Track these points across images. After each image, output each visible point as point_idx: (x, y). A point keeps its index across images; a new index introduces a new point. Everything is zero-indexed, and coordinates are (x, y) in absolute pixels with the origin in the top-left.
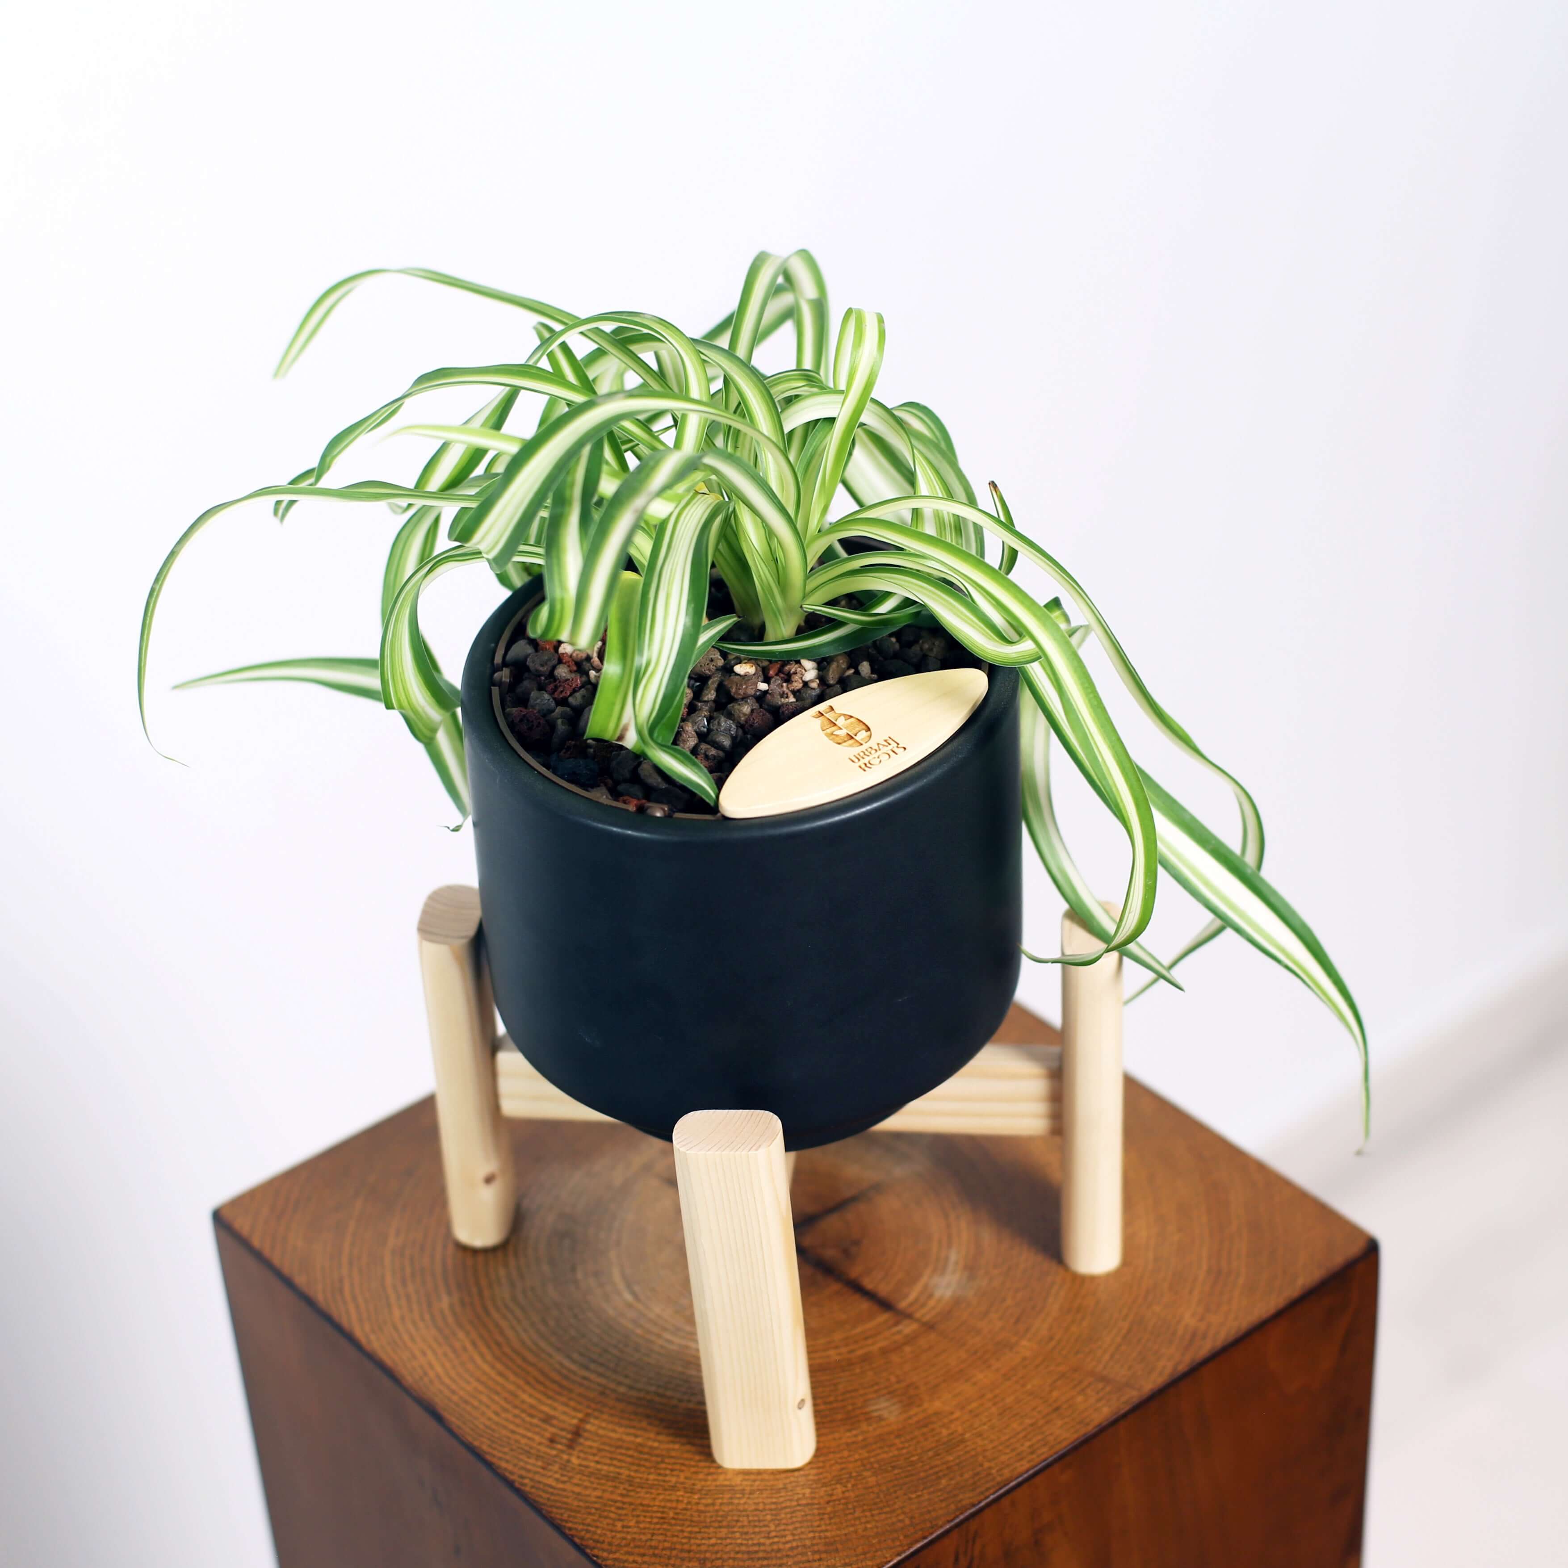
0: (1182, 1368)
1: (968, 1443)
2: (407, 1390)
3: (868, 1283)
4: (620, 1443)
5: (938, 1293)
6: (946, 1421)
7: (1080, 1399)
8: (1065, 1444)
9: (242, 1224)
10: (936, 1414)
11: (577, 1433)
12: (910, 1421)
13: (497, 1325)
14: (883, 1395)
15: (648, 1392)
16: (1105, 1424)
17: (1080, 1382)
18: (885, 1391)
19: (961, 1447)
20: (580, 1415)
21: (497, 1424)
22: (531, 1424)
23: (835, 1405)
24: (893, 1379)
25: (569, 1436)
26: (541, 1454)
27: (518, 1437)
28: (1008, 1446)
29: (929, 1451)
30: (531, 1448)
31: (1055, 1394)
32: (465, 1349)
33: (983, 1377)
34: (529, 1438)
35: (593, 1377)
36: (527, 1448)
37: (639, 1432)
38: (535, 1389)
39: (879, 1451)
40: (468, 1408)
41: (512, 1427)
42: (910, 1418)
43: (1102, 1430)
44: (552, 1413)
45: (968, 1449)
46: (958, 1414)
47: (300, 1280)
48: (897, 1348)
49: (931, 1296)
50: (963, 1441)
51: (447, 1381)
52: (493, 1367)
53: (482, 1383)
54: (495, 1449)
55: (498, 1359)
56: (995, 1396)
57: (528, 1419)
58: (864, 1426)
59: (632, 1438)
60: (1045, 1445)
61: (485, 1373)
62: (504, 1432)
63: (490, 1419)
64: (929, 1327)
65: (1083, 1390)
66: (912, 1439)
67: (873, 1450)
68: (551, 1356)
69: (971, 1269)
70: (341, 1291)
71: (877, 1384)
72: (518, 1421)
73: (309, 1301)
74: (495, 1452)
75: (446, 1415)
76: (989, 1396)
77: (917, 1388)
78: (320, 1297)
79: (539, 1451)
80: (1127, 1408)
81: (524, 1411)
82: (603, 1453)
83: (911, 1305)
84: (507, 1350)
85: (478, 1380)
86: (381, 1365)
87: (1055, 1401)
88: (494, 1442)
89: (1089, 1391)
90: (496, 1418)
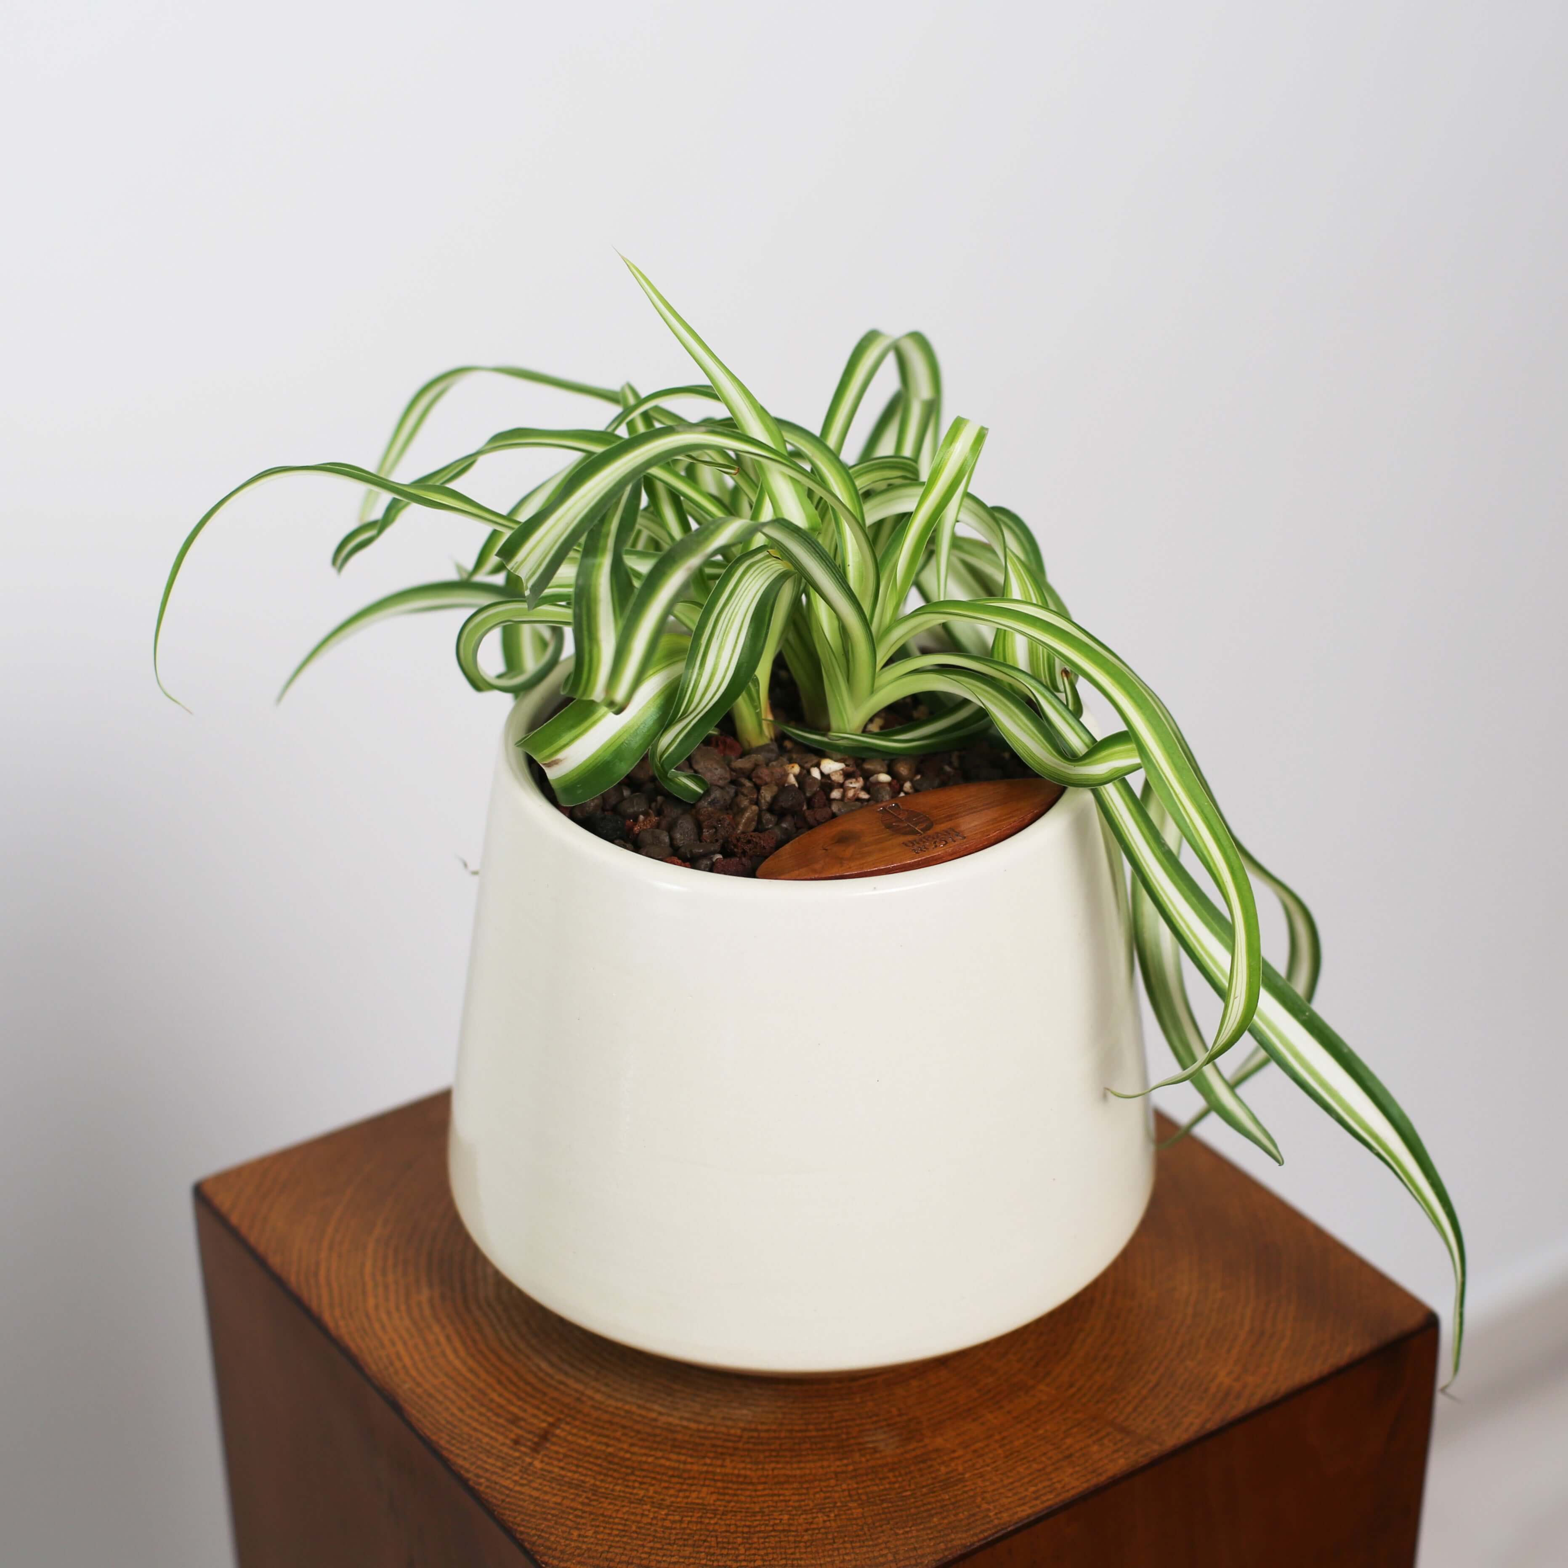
0: (1210, 1426)
1: (968, 1483)
2: (368, 1378)
4: (589, 1451)
6: (945, 1458)
7: (1095, 1448)
8: (1073, 1491)
9: (223, 1200)
10: (937, 1450)
11: (545, 1436)
12: (907, 1456)
13: (476, 1323)
14: (882, 1427)
15: (628, 1403)
16: (1119, 1475)
17: (1097, 1432)
18: (884, 1423)
19: (960, 1486)
20: (551, 1420)
21: (461, 1420)
22: (496, 1423)
23: (828, 1433)
24: (894, 1411)
25: (536, 1439)
26: (503, 1455)
27: (480, 1435)
28: (1011, 1490)
29: (925, 1486)
30: (493, 1447)
31: (1069, 1441)
32: (438, 1343)
33: (992, 1418)
34: (492, 1438)
35: (570, 1381)
36: (488, 1447)
37: (611, 1442)
38: (506, 1388)
39: (869, 1483)
40: (432, 1402)
41: (475, 1424)
42: (906, 1452)
43: (1115, 1481)
44: (521, 1414)
45: (967, 1488)
46: (960, 1452)
47: (274, 1260)
50: (962, 1480)
51: (414, 1373)
52: (464, 1363)
53: (450, 1377)
54: (453, 1445)
55: (473, 1356)
56: (1004, 1438)
57: (494, 1418)
58: (857, 1456)
59: (604, 1448)
60: (1050, 1492)
61: (455, 1368)
62: (466, 1429)
63: (453, 1415)
65: (1100, 1439)
66: (907, 1474)
67: (863, 1481)
68: (528, 1358)
70: (316, 1275)
71: (877, 1415)
72: (482, 1419)
73: (278, 1281)
74: (453, 1449)
76: (997, 1437)
77: (920, 1422)
79: (500, 1451)
80: (1146, 1461)
81: (490, 1410)
82: (570, 1460)
84: (483, 1347)
85: (447, 1375)
86: (345, 1351)
87: (1068, 1448)
88: (454, 1439)
89: (1106, 1441)
90: (459, 1414)
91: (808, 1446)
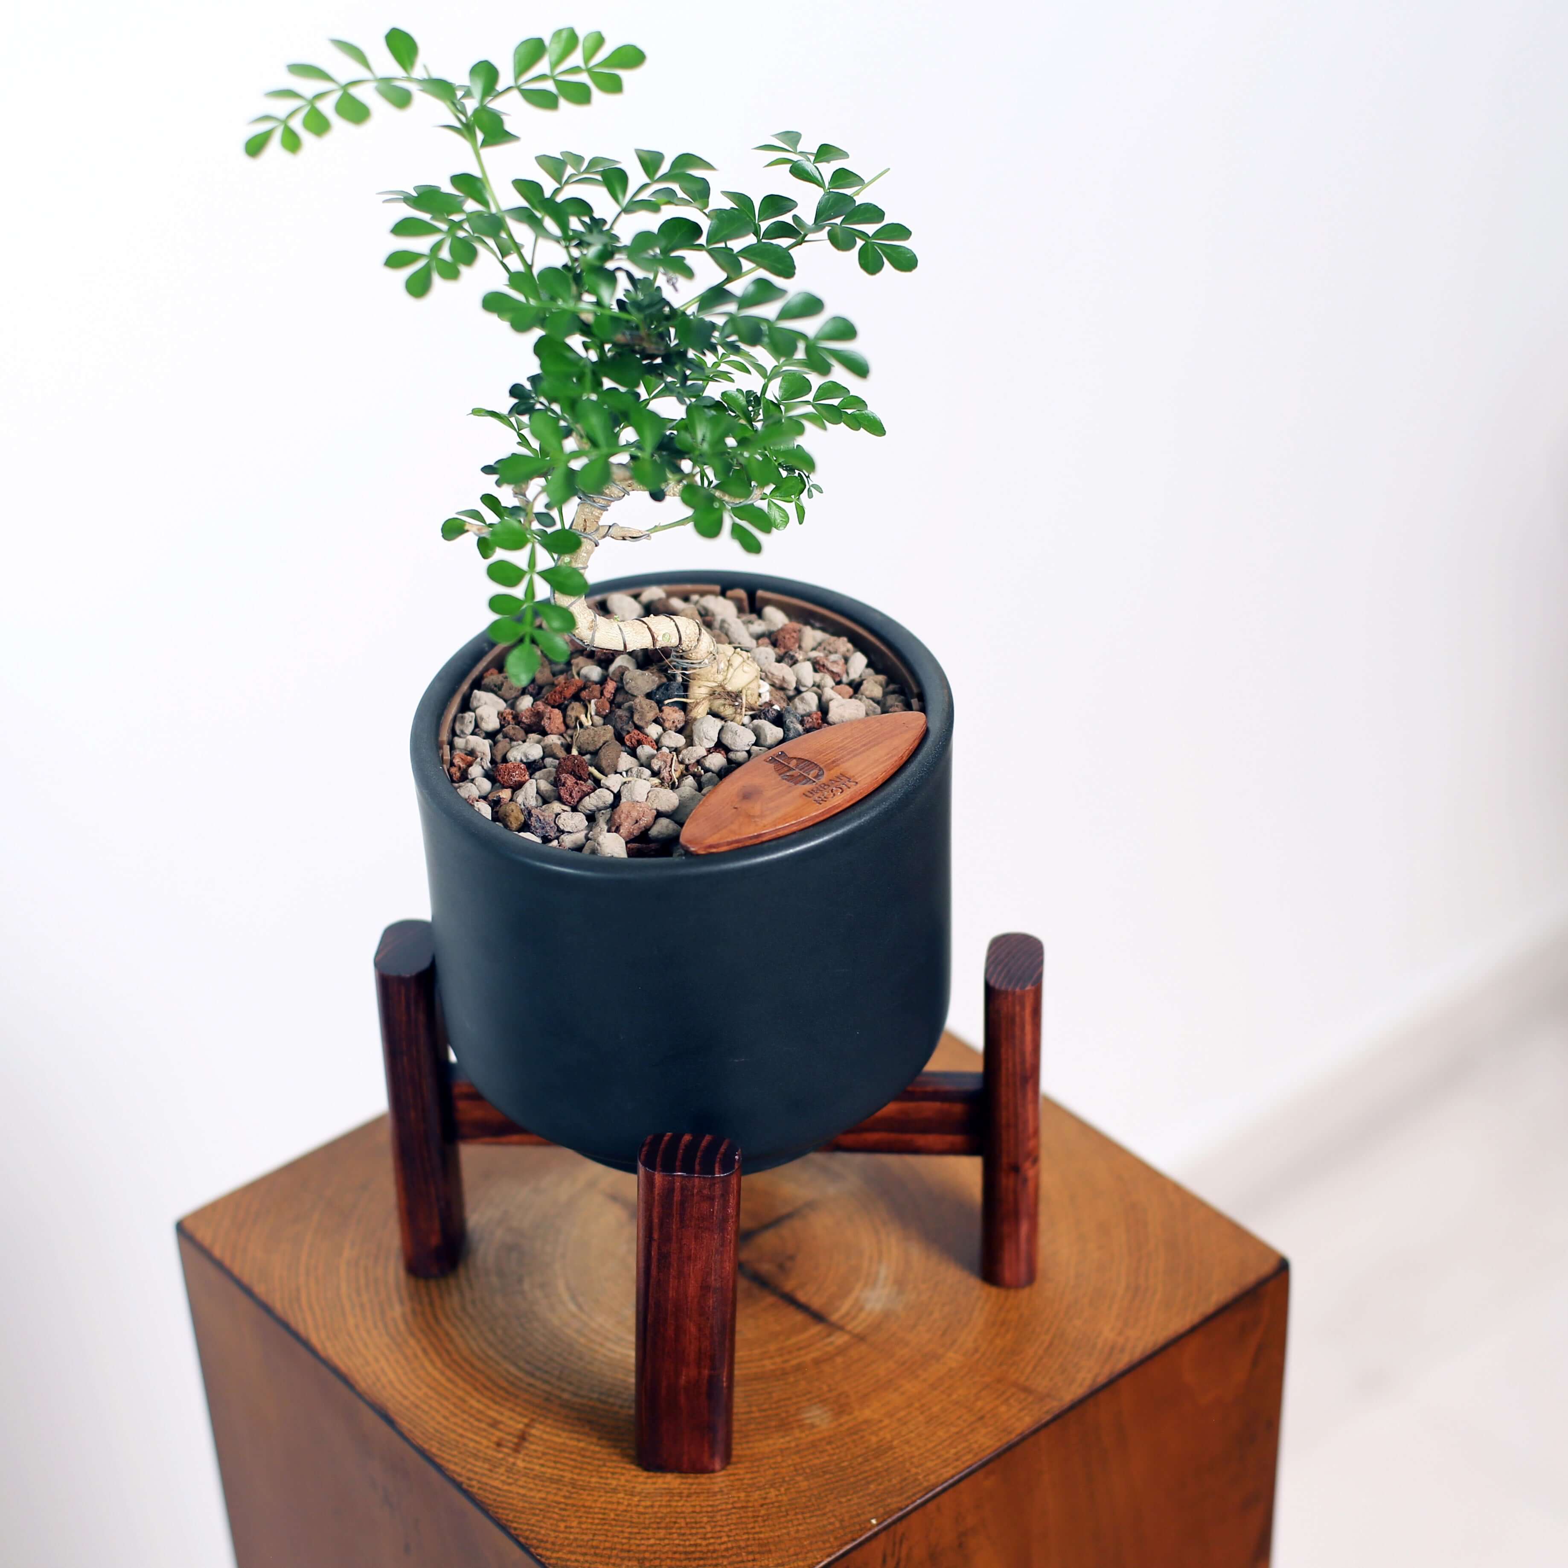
0: (1102, 1379)
1: (897, 1450)
2: (360, 1395)
3: (802, 1296)
4: (563, 1447)
5: (868, 1307)
6: (875, 1428)
7: (1003, 1409)
8: (989, 1451)
9: (204, 1235)
10: (866, 1422)
11: (523, 1437)
12: (843, 1429)
13: (447, 1334)
14: (815, 1404)
15: (591, 1399)
16: (1027, 1432)
17: (1003, 1393)
19: (890, 1453)
20: (526, 1420)
21: (446, 1428)
22: (479, 1428)
23: (770, 1412)
24: (825, 1388)
25: (516, 1440)
26: (488, 1457)
27: (466, 1441)
28: (934, 1453)
29: (859, 1456)
30: (479, 1451)
31: (980, 1404)
32: (416, 1356)
33: (911, 1387)
34: (477, 1442)
35: (538, 1384)
36: (475, 1451)
37: (582, 1437)
38: (482, 1394)
39: (811, 1457)
40: (419, 1413)
41: (460, 1431)
42: (841, 1425)
43: (1024, 1438)
44: (499, 1418)
45: (896, 1455)
46: (886, 1422)
47: (260, 1289)
48: (829, 1358)
49: (861, 1309)
50: (891, 1448)
51: (399, 1386)
52: (443, 1373)
53: (432, 1388)
54: (444, 1452)
55: (448, 1366)
56: (923, 1405)
57: (476, 1423)
58: (797, 1433)
59: (575, 1443)
60: (969, 1452)
61: (435, 1380)
62: (453, 1436)
63: (439, 1423)
64: (860, 1338)
65: (1007, 1400)
66: (843, 1446)
67: (805, 1456)
68: (498, 1363)
69: (900, 1284)
70: (298, 1299)
71: (809, 1393)
72: (466, 1425)
73: (266, 1309)
74: (444, 1455)
75: (398, 1419)
76: (917, 1405)
77: (847, 1396)
78: (278, 1306)
79: (486, 1454)
80: (1048, 1417)
81: (471, 1416)
82: (548, 1457)
83: (843, 1317)
84: (456, 1357)
85: (428, 1386)
86: (335, 1371)
87: (979, 1411)
88: (444, 1445)
89: (1012, 1401)
90: (445, 1423)
91: (753, 1426)
